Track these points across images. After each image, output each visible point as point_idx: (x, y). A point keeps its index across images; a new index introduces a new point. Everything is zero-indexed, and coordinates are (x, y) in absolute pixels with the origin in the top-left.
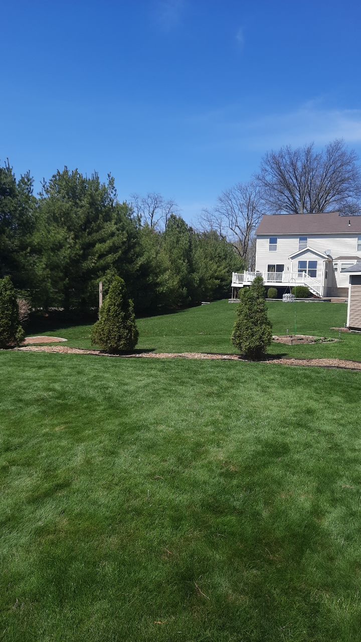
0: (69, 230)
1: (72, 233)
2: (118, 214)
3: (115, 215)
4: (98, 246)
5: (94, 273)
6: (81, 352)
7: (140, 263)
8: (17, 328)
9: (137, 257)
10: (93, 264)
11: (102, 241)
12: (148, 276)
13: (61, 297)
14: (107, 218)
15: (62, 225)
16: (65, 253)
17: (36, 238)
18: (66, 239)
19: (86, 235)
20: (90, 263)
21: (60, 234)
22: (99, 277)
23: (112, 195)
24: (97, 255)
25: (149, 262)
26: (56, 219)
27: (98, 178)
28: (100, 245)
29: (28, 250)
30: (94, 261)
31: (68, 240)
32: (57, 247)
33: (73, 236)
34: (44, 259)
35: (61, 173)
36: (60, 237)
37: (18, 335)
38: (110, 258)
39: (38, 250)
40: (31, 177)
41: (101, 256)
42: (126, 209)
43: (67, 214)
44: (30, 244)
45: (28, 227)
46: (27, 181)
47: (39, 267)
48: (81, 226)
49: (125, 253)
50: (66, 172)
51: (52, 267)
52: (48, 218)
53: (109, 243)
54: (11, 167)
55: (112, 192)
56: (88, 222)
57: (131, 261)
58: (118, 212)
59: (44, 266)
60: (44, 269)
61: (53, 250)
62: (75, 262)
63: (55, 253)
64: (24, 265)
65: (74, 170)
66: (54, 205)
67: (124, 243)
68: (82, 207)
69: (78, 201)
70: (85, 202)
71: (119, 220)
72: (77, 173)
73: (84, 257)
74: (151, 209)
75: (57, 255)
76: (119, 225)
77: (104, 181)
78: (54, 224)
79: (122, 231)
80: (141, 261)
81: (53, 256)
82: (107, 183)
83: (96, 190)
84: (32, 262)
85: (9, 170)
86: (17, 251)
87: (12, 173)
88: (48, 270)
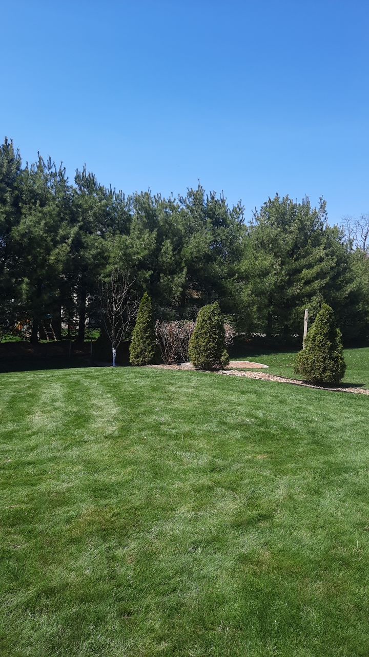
0: (276, 256)
1: (279, 259)
2: (328, 239)
3: (324, 240)
4: (304, 272)
5: (299, 299)
6: (283, 380)
7: (349, 290)
8: (223, 352)
9: (347, 283)
10: (298, 291)
11: (310, 266)
12: (358, 303)
13: (263, 323)
14: (316, 243)
15: (270, 251)
16: (271, 280)
17: (244, 266)
18: (273, 265)
19: (293, 261)
20: (295, 290)
21: (267, 260)
22: (304, 304)
23: (323, 219)
24: (303, 281)
25: (359, 289)
26: (263, 246)
27: (308, 203)
28: (307, 271)
29: (236, 277)
30: (299, 287)
31: (274, 266)
32: (264, 273)
33: (280, 262)
34: (250, 286)
35: (272, 200)
36: (266, 263)
37: (223, 359)
38: (316, 284)
39: (245, 277)
40: (242, 206)
41: (307, 283)
42: (336, 232)
43: (274, 241)
44: (238, 271)
45: (237, 254)
46: (238, 210)
47: (245, 293)
48: (288, 252)
49: (334, 278)
50: (277, 199)
51: (258, 293)
52: (257, 245)
53: (317, 269)
54: (225, 199)
55: (323, 216)
56: (296, 247)
57: (339, 288)
58: (328, 236)
59: (250, 292)
60: (250, 295)
61: (259, 276)
62: (281, 288)
63: (261, 279)
64: (231, 291)
65: (285, 196)
66: (263, 232)
67: (332, 268)
68: (290, 232)
69: (287, 227)
70: (294, 227)
71: (328, 245)
72: (287, 199)
73: (290, 283)
74: (365, 231)
75: (263, 282)
76: (328, 250)
77: (315, 205)
78: (262, 251)
79: (332, 256)
80: (350, 288)
81: (259, 283)
82: (318, 206)
83: (306, 215)
84: (238, 288)
85: (223, 201)
86: (226, 278)
87: (226, 204)
88: (253, 296)
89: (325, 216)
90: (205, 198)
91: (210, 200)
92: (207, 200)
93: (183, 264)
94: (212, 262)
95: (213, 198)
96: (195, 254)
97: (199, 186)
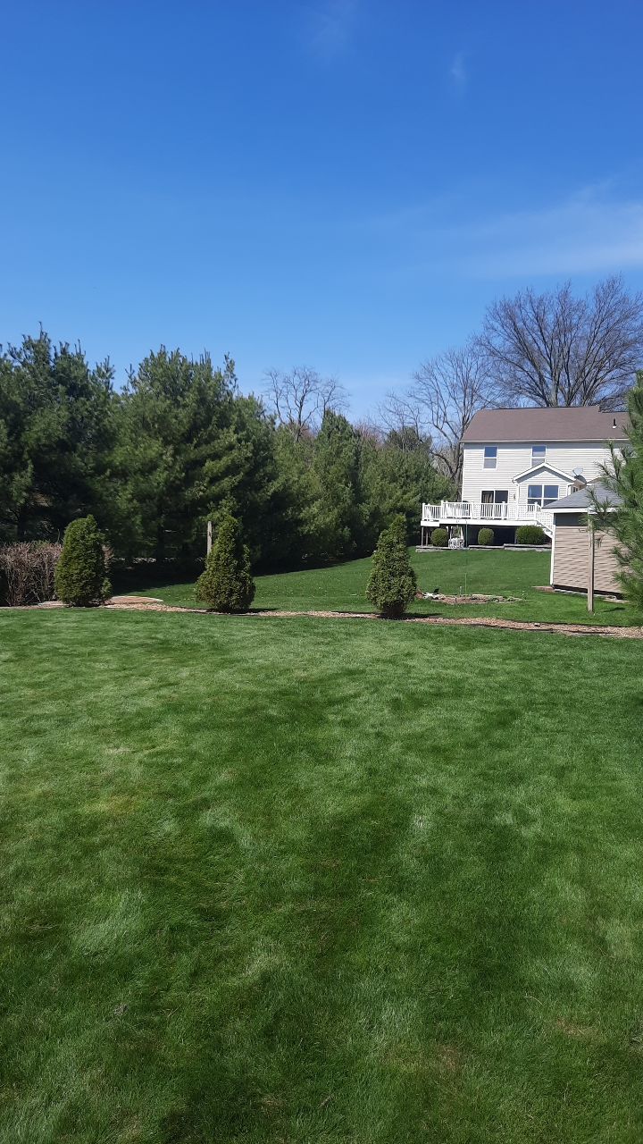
0: (166, 443)
1: (171, 447)
2: (240, 416)
3: (235, 417)
4: (209, 464)
5: (202, 506)
7: (272, 490)
8: (103, 581)
9: (269, 481)
10: (201, 493)
11: (216, 456)
12: (285, 509)
13: (151, 542)
14: (224, 423)
15: (155, 434)
16: (160, 477)
17: (118, 456)
18: (161, 455)
19: (192, 448)
20: (197, 491)
21: (154, 448)
22: (209, 511)
23: (231, 387)
24: (207, 479)
25: (286, 488)
26: (146, 426)
27: (209, 361)
28: (212, 463)
29: (108, 473)
30: (202, 488)
31: (164, 457)
32: (150, 467)
33: (172, 452)
34: (130, 487)
35: (156, 355)
36: (152, 453)
37: (104, 590)
38: (226, 483)
39: (122, 474)
40: (110, 366)
41: (214, 480)
42: (252, 406)
43: (162, 419)
44: (110, 465)
45: (106, 439)
46: (106, 372)
47: (123, 498)
48: (183, 434)
49: (250, 474)
50: (162, 354)
51: (142, 497)
52: (135, 423)
53: (225, 461)
54: (83, 353)
55: (231, 383)
56: (195, 428)
57: (259, 487)
58: (240, 411)
59: (129, 496)
60: (130, 501)
61: (142, 472)
62: (174, 488)
63: (144, 476)
64: (101, 495)
65: (174, 350)
66: (144, 404)
67: (247, 459)
68: (185, 406)
69: (179, 398)
70: (191, 398)
71: (241, 426)
72: (178, 354)
73: (188, 482)
74: (300, 395)
75: (147, 480)
76: (241, 433)
77: (218, 365)
78: (145, 435)
79: (247, 441)
80: (274, 486)
81: (143, 482)
82: (224, 368)
83: (207, 380)
84: (112, 490)
85: (80, 356)
86: (92, 476)
87: (85, 363)
88: (135, 501)
89: (233, 381)
90: (52, 353)
91: (59, 355)
92: (56, 355)
93: (26, 456)
94: (70, 451)
95: (64, 351)
96: (43, 441)
97: (42, 333)
